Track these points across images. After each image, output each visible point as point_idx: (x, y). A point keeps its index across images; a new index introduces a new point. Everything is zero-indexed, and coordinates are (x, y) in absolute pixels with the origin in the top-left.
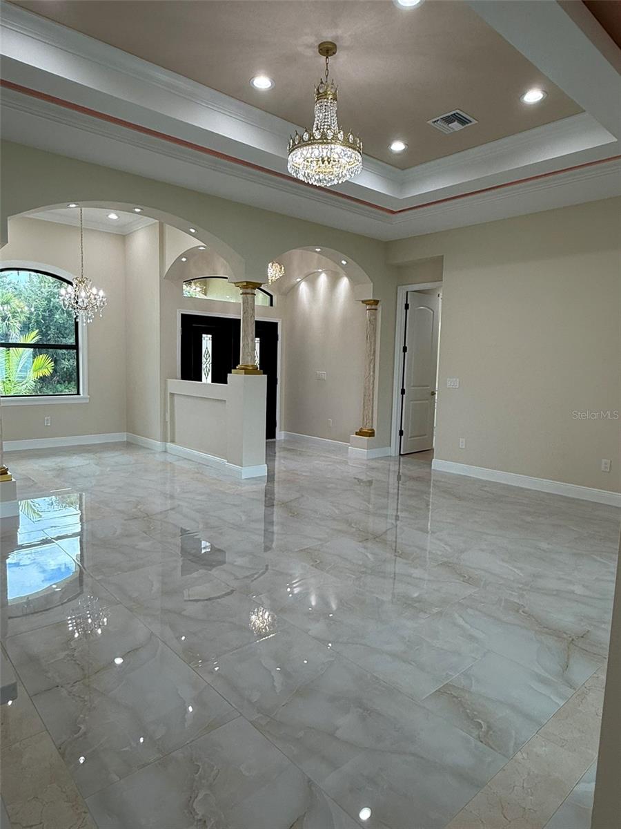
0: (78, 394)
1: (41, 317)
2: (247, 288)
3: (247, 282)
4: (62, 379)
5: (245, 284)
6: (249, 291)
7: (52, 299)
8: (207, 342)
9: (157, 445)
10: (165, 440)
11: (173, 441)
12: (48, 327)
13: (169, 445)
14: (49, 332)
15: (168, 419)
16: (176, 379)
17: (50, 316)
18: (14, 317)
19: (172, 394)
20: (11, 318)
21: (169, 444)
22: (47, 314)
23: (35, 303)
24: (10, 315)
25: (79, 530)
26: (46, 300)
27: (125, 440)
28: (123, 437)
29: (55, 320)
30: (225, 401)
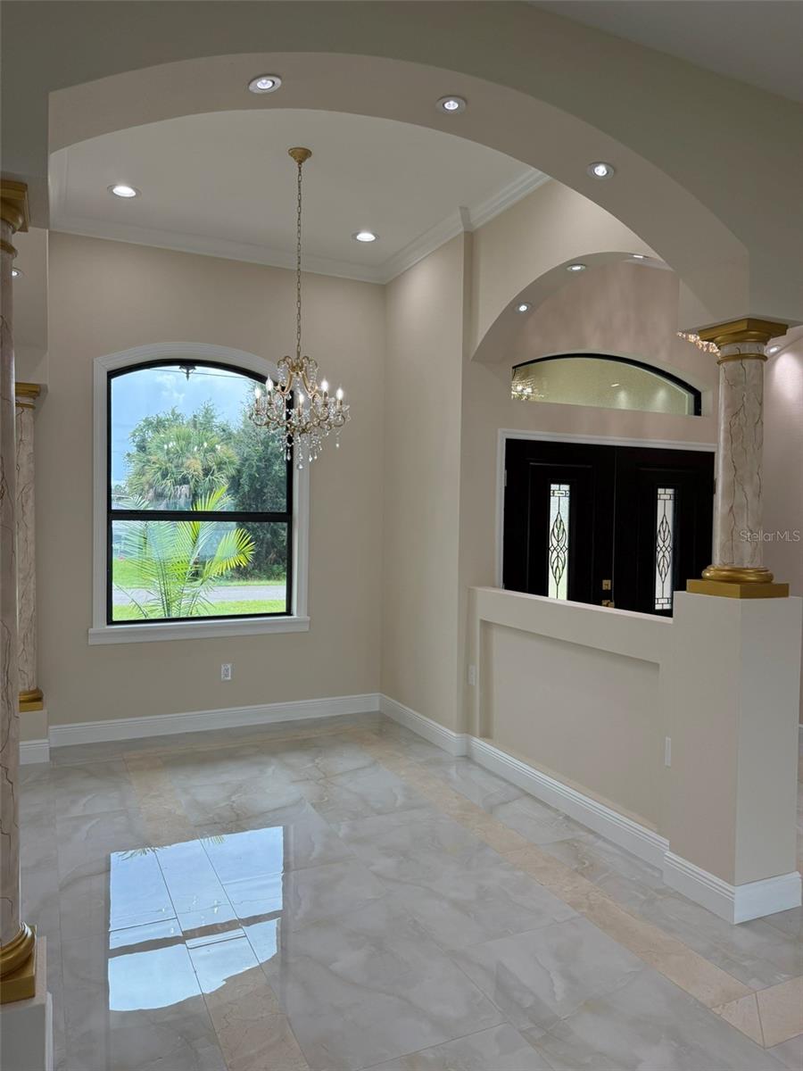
0: (289, 612)
1: (254, 469)
2: (742, 341)
3: (750, 320)
4: (280, 557)
5: (744, 327)
6: (748, 348)
7: (270, 443)
8: (560, 502)
9: (450, 737)
10: (466, 728)
11: (486, 735)
12: (264, 486)
13: (479, 743)
14: (266, 491)
15: (476, 680)
16: (494, 587)
17: (266, 467)
18: (220, 469)
19: (486, 625)
20: (216, 472)
21: (475, 739)
22: (262, 465)
23: (248, 449)
24: (215, 467)
25: (279, 907)
26: (262, 444)
27: (377, 709)
28: (371, 702)
29: (274, 472)
30: (657, 665)
